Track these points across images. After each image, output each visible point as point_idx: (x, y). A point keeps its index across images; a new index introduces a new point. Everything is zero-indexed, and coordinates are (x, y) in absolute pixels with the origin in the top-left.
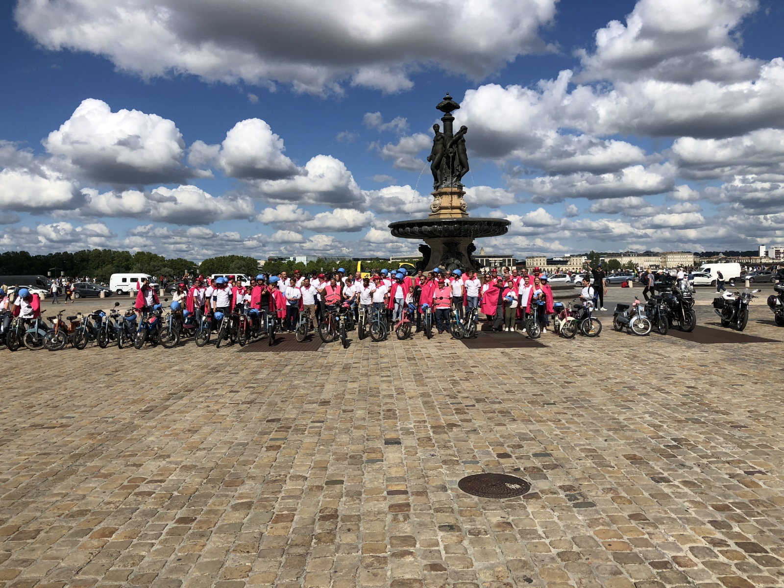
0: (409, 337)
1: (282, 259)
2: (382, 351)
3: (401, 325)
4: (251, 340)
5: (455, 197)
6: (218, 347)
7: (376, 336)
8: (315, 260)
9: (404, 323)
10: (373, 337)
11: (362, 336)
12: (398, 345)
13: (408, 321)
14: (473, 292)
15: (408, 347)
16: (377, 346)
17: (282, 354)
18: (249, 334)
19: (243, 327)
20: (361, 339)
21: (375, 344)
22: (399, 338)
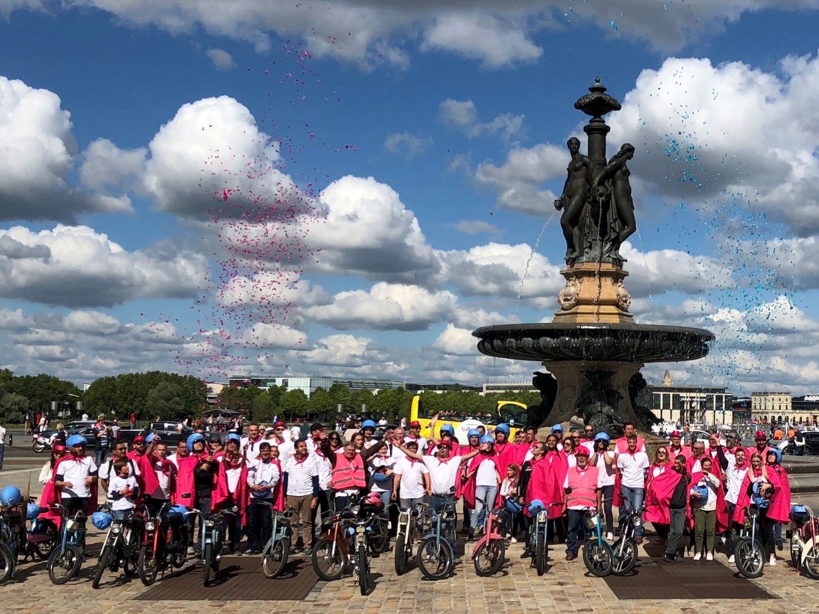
0: (500, 569)
1: (258, 382)
2: (439, 603)
3: (483, 545)
4: (167, 572)
5: (607, 282)
6: (96, 586)
7: (432, 568)
8: (327, 385)
9: (492, 541)
10: (424, 570)
11: (404, 565)
12: (475, 588)
13: (499, 536)
14: (633, 478)
15: (494, 593)
16: (431, 591)
17: (229, 605)
18: (164, 559)
19: (152, 545)
20: (400, 573)
21: (428, 585)
22: (480, 573)
